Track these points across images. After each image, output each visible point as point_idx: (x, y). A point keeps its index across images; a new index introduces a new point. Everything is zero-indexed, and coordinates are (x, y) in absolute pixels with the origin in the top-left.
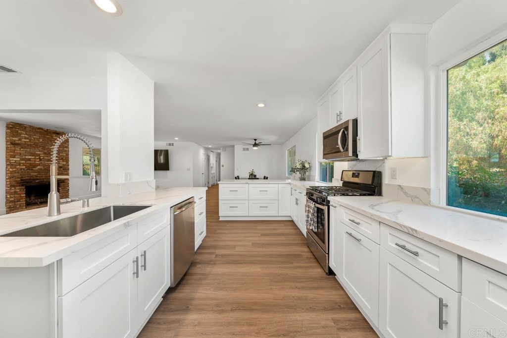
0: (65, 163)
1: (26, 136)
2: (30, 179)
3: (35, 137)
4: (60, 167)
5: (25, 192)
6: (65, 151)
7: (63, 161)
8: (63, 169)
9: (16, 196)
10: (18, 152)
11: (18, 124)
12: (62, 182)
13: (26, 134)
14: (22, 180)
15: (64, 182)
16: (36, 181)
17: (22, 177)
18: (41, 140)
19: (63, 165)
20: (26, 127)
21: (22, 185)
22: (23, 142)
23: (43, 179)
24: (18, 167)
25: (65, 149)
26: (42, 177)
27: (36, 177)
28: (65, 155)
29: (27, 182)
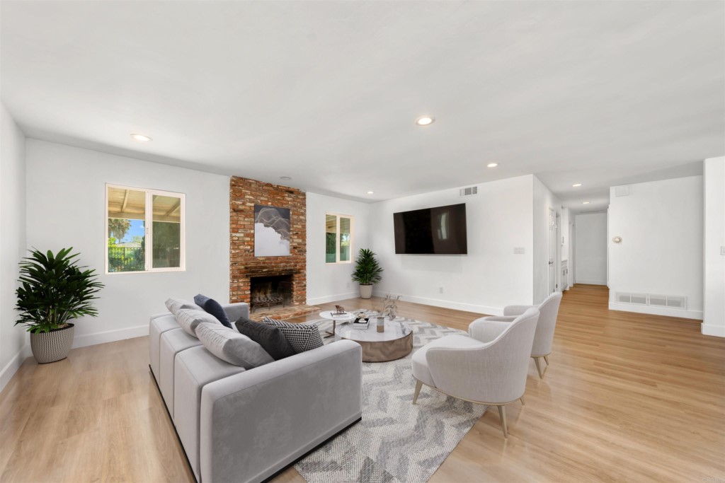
0: (300, 241)
1: (251, 197)
2: (255, 267)
3: (262, 198)
4: (295, 248)
5: (249, 288)
6: (301, 220)
7: (298, 238)
8: (299, 251)
9: (239, 293)
10: (242, 223)
11: (242, 178)
12: (296, 273)
13: (251, 195)
14: (246, 268)
15: (299, 273)
16: (264, 270)
17: (246, 264)
18: (270, 203)
19: (299, 244)
20: (251, 184)
21: (247, 276)
22: (248, 208)
23: (273, 267)
24: (242, 247)
25: (302, 217)
26: (271, 263)
27: (264, 263)
28: (300, 227)
29: (253, 272)
